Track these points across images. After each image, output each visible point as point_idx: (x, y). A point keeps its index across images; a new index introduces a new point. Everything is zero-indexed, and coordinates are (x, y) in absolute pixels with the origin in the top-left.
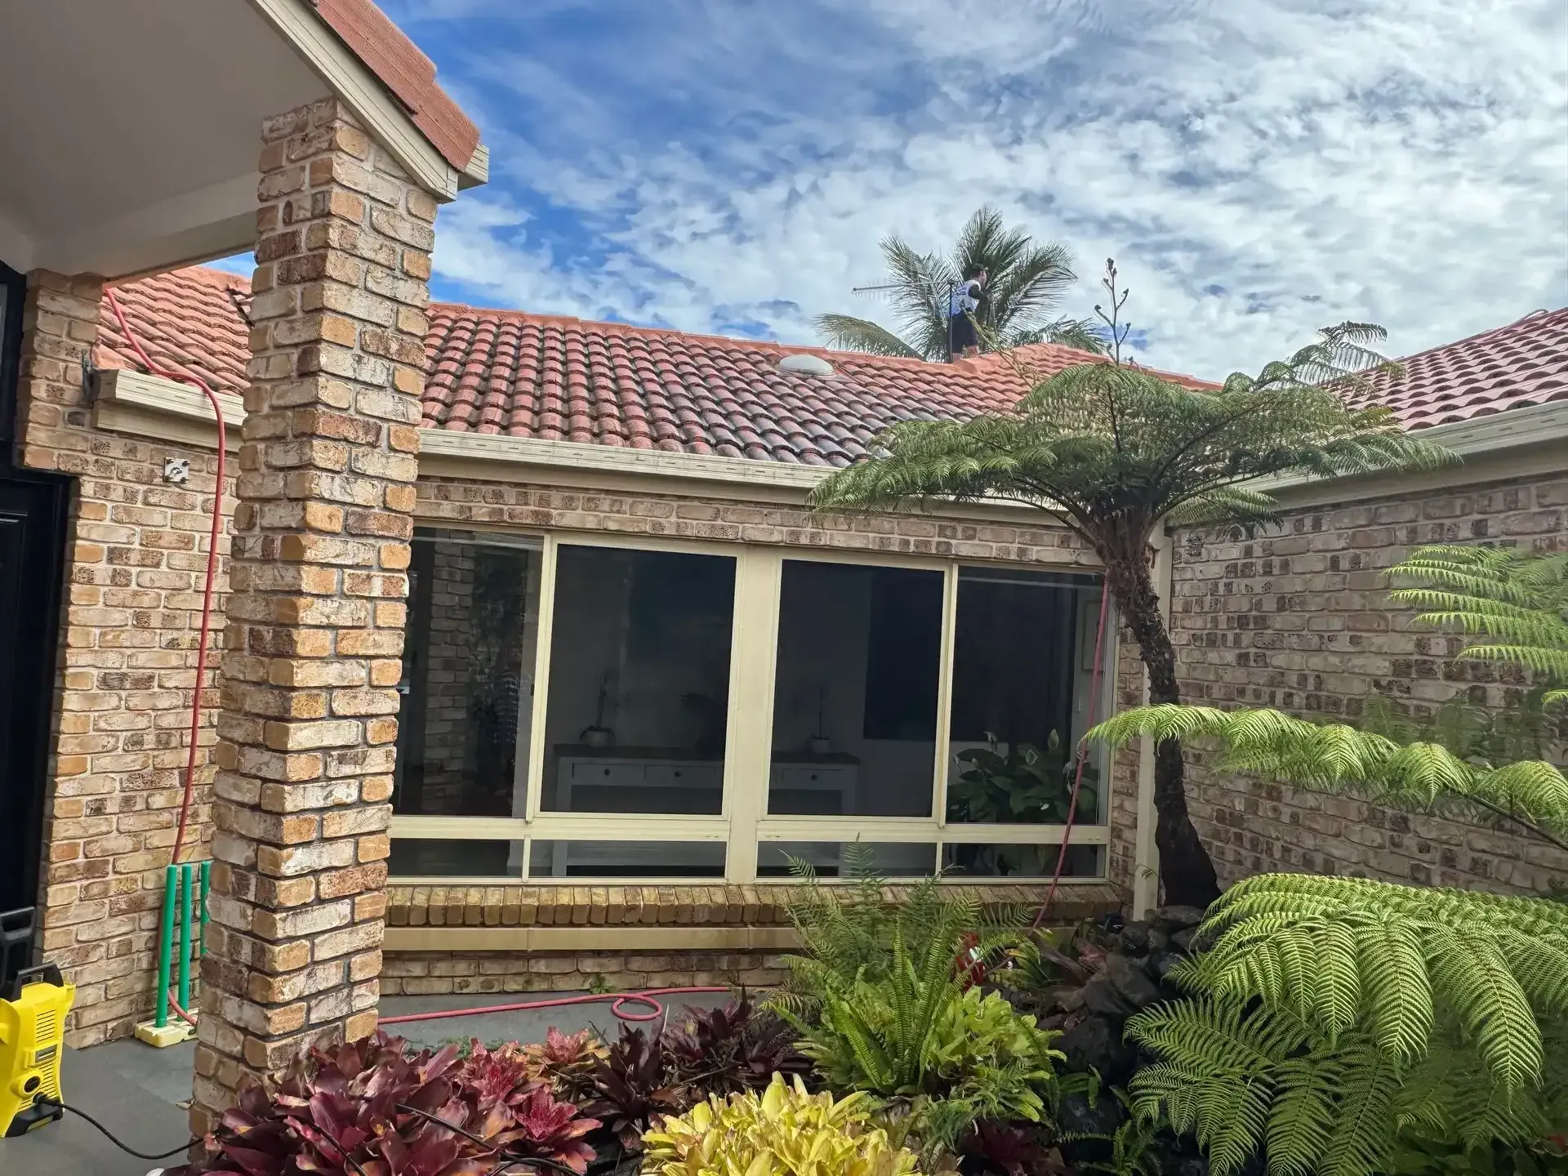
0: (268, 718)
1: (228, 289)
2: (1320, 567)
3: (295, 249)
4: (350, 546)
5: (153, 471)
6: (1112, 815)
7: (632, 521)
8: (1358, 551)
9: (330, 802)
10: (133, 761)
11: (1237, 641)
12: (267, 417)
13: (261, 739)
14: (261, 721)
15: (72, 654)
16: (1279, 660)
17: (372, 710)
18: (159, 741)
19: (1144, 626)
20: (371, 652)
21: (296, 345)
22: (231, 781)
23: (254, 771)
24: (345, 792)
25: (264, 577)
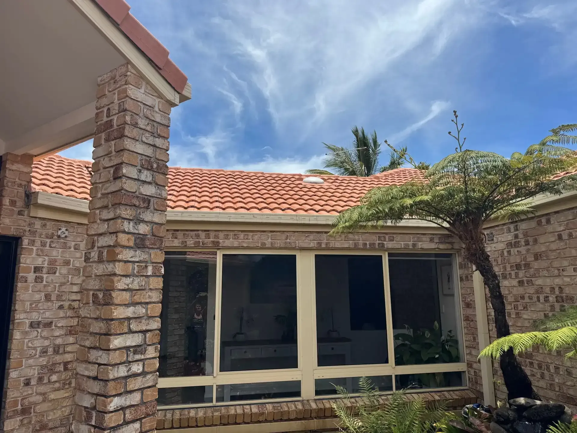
0: (101, 334)
1: (86, 167)
2: (553, 239)
3: (112, 126)
4: (137, 252)
5: (53, 233)
6: (466, 357)
7: (253, 242)
8: (571, 231)
9: (130, 373)
10: (43, 361)
11: (517, 275)
12: (100, 198)
13: (98, 345)
14: (98, 336)
15: (17, 314)
16: (539, 282)
17: (149, 328)
18: (54, 351)
19: (485, 269)
20: (147, 301)
21: (112, 167)
22: (84, 366)
23: (94, 360)
24: (137, 368)
25: (99, 269)
